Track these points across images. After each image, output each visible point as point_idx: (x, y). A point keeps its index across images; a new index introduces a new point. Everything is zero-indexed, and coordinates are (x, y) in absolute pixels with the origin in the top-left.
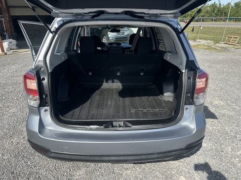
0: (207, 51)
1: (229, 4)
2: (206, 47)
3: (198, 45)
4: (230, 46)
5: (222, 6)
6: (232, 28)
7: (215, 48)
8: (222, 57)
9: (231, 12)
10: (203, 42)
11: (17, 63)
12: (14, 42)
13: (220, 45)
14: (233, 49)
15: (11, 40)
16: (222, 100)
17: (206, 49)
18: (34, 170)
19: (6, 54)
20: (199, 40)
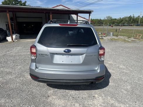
0: (123, 42)
1: (139, 16)
2: (123, 40)
3: (119, 39)
4: (136, 40)
5: (135, 18)
6: (140, 30)
7: (128, 41)
8: (131, 45)
9: (140, 21)
10: (122, 37)
11: (20, 46)
12: (18, 35)
13: (131, 39)
14: (138, 41)
15: (17, 34)
16: (124, 66)
17: (123, 41)
18: (31, 90)
19: (14, 41)
20: (119, 36)
